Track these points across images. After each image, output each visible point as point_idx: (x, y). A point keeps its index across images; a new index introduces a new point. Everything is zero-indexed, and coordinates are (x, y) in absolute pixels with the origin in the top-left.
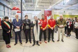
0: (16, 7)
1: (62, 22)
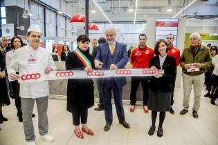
0: (79, 16)
1: (194, 55)
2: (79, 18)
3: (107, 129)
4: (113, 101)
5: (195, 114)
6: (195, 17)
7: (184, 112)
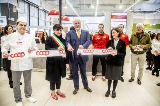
0: (54, 11)
2: (55, 12)
3: (75, 93)
4: (79, 73)
5: (139, 82)
6: (140, 12)
7: (131, 80)
